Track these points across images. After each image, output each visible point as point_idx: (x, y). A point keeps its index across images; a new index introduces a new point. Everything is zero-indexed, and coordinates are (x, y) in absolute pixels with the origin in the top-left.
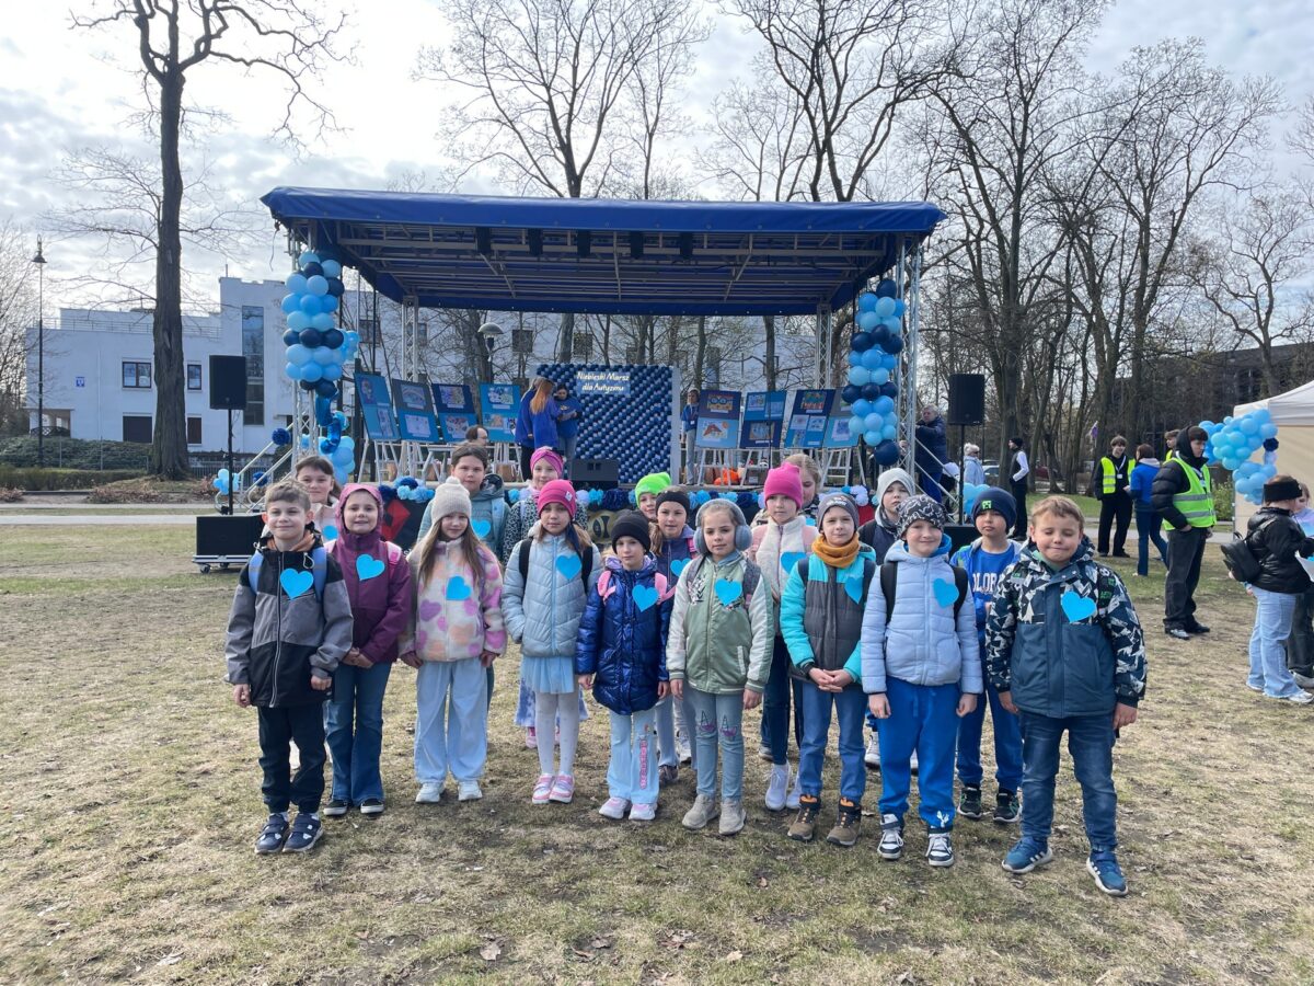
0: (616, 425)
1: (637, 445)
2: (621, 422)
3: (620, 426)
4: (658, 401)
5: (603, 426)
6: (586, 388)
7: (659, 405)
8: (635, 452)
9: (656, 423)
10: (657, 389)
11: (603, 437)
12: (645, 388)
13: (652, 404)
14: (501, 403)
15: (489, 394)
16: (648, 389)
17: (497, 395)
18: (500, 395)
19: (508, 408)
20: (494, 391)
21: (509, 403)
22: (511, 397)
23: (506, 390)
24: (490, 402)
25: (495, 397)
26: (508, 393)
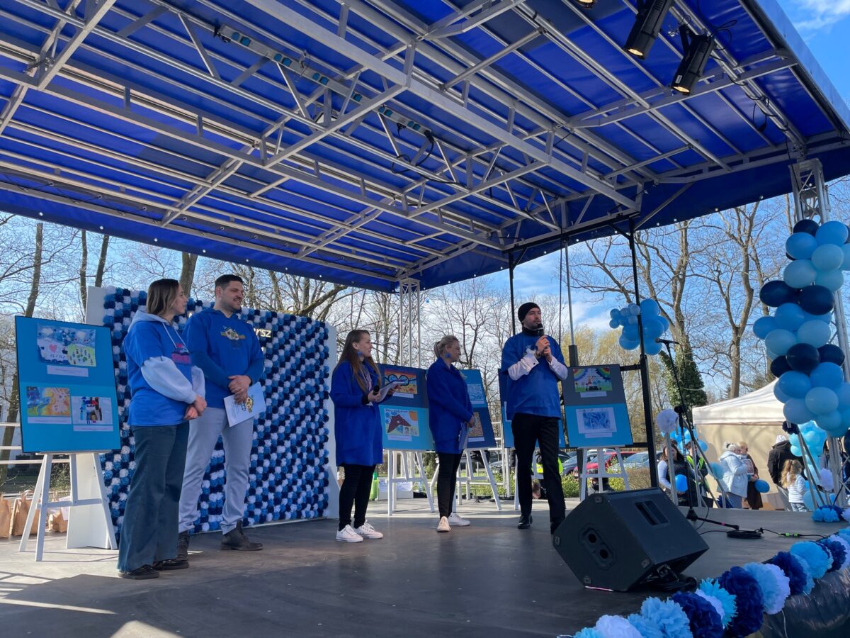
1: (281, 449)
4: (311, 375)
7: (311, 382)
8: (278, 463)
9: (307, 411)
10: (310, 355)
12: (293, 353)
13: (303, 380)
14: (66, 363)
15: (40, 343)
16: (298, 355)
17: (60, 346)
18: (67, 343)
19: (84, 373)
20: (52, 336)
21: (88, 363)
22: (92, 351)
23: (81, 334)
24: (42, 360)
25: (53, 348)
26: (86, 342)
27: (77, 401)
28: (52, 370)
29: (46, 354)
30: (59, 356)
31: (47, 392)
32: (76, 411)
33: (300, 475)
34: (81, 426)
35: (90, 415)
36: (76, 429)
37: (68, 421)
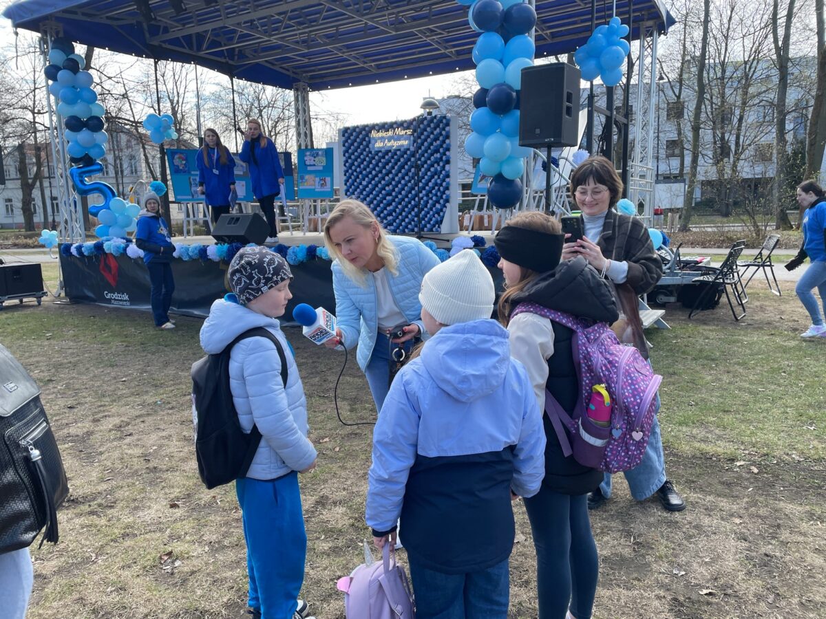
0: (403, 178)
1: (420, 195)
2: (407, 174)
3: (407, 178)
4: (437, 151)
5: (393, 179)
6: (379, 145)
7: (438, 155)
9: (436, 173)
10: (436, 139)
11: (394, 190)
12: (426, 140)
13: (432, 155)
14: (314, 165)
15: (306, 158)
16: (429, 140)
17: (313, 158)
18: (315, 157)
19: (321, 168)
20: (310, 155)
21: (322, 164)
22: (324, 159)
23: (320, 153)
24: (305, 165)
25: (310, 160)
26: (322, 155)
27: (317, 179)
28: (309, 168)
29: (308, 163)
30: (312, 163)
31: (307, 177)
32: (317, 183)
33: (431, 209)
34: (318, 189)
35: (322, 185)
36: (316, 190)
37: (313, 187)
